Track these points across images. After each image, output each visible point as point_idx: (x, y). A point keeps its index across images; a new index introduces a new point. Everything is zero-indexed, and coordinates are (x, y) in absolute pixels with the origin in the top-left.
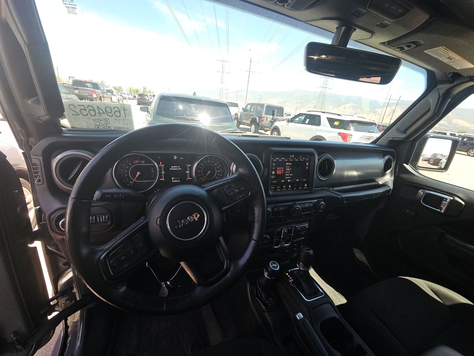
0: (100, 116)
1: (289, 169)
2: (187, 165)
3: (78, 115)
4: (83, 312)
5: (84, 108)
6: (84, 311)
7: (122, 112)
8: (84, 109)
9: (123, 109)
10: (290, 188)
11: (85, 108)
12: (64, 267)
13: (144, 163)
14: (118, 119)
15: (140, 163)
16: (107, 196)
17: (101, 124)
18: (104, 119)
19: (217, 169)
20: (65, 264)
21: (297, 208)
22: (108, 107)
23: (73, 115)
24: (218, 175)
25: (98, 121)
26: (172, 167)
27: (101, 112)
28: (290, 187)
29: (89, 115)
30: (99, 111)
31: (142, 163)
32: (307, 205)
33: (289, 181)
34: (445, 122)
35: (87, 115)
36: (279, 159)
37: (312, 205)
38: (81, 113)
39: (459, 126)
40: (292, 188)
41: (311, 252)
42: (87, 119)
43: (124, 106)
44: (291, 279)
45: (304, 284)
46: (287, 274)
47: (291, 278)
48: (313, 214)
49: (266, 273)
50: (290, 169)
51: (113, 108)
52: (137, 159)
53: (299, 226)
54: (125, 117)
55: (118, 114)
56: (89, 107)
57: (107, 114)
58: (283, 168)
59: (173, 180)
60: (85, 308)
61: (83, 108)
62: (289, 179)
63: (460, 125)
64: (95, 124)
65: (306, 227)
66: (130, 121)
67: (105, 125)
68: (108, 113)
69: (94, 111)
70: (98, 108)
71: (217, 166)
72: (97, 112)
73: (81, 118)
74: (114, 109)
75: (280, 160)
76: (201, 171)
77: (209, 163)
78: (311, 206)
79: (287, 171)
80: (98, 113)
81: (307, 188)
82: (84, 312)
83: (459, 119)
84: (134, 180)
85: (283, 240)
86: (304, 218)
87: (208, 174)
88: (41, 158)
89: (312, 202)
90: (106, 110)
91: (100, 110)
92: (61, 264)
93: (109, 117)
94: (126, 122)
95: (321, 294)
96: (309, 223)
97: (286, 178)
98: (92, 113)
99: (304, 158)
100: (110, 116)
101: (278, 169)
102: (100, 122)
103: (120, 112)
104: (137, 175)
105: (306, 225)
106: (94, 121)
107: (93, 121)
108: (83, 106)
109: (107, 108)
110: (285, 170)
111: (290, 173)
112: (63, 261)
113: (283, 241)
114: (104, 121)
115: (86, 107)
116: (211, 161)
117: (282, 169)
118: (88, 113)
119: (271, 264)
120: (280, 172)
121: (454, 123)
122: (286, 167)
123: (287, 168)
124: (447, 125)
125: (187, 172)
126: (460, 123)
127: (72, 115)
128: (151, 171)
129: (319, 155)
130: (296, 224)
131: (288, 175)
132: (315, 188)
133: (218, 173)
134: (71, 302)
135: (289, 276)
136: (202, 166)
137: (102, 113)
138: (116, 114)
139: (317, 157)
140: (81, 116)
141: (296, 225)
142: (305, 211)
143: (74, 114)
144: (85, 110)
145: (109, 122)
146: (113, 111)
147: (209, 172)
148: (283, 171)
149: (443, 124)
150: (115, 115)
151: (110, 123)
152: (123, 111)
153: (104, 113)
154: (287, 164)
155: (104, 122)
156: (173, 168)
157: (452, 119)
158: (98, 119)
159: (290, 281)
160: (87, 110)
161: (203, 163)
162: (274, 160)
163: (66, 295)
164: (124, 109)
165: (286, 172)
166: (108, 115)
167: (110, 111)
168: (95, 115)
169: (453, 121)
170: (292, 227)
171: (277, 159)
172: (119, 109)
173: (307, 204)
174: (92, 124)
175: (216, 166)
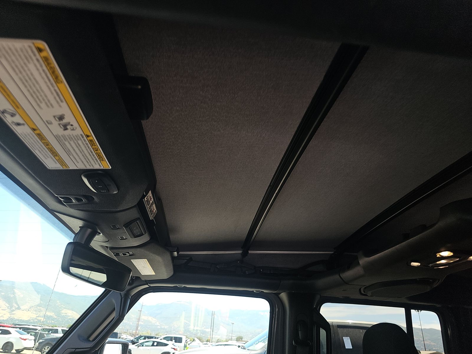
34: (53, 313)
39: (68, 318)
63: (70, 317)
83: (68, 309)
121: (63, 315)
124: (56, 317)
126: (69, 315)
149: (51, 316)
157: (61, 309)
169: (63, 311)
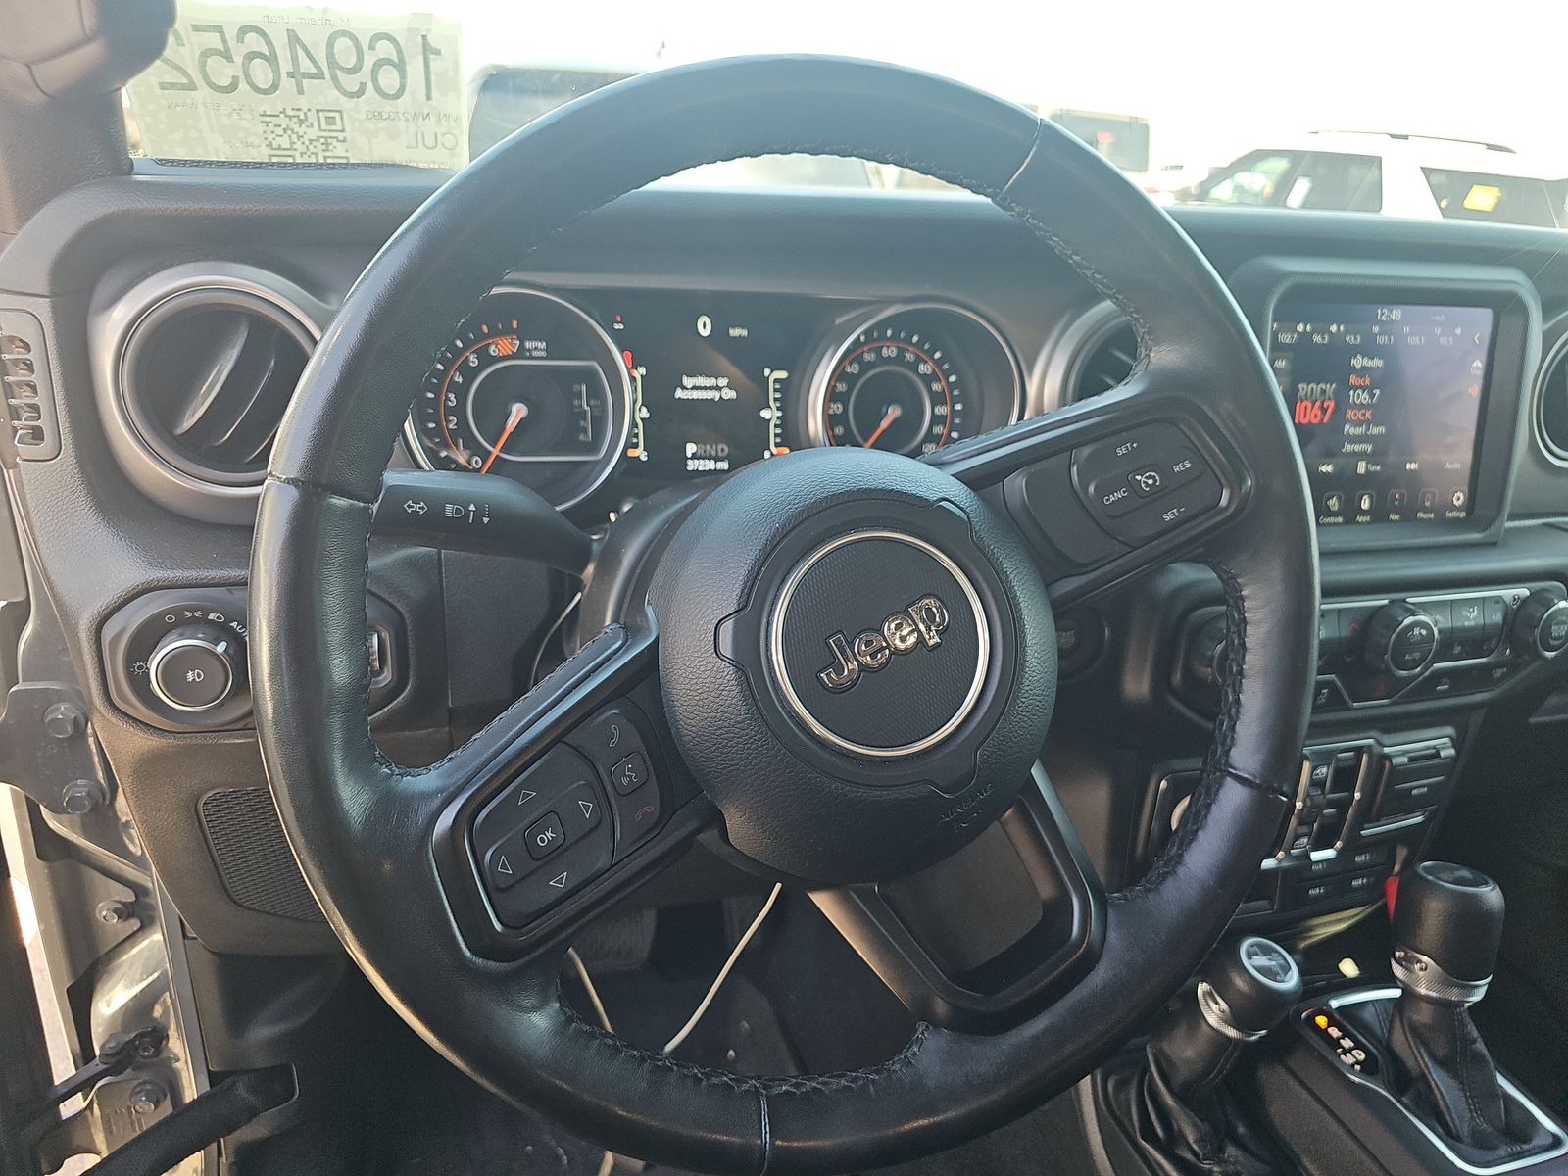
0: (301, 92)
1: (1364, 398)
2: (767, 372)
3: (191, 87)
4: (218, 1162)
5: (221, 47)
6: (220, 1154)
7: (415, 68)
8: (218, 53)
9: (421, 48)
10: (1364, 513)
11: (225, 41)
12: (121, 925)
13: (543, 354)
14: (387, 108)
15: (521, 353)
16: (410, 506)
17: (298, 145)
18: (318, 111)
19: (937, 399)
20: (125, 912)
21: (1417, 631)
22: (345, 34)
23: (163, 86)
24: (938, 430)
25: (283, 121)
26: (688, 382)
27: (306, 65)
28: (1365, 504)
29: (243, 86)
30: (295, 59)
31: (534, 353)
32: (1471, 618)
33: (1362, 468)
35: (233, 87)
36: (1314, 332)
37: (1497, 618)
38: (205, 76)
40: (1378, 515)
41: (1492, 895)
42: (230, 115)
43: (429, 31)
44: (1350, 1050)
45: (1439, 1079)
46: (1322, 1021)
47: (1347, 1043)
48: (1498, 673)
49: (1214, 1006)
50: (1372, 396)
51: (371, 41)
52: (507, 332)
53: (1401, 749)
54: (429, 98)
55: (389, 79)
56: (251, 37)
57: (334, 78)
58: (1330, 388)
59: (694, 456)
60: (228, 1143)
61: (214, 40)
62: (1363, 455)
64: (270, 145)
65: (1442, 754)
66: (452, 123)
67: (320, 147)
68: (338, 72)
69: (272, 59)
70: (294, 39)
71: (933, 377)
72: (285, 66)
73: (205, 105)
74: (372, 48)
75: (1317, 339)
76: (845, 408)
77: (888, 360)
78: (1494, 626)
79: (1355, 406)
80: (291, 75)
81: (1463, 515)
82: (223, 1160)
84: (495, 451)
85: (1301, 823)
86: (1444, 695)
87: (884, 424)
88: (43, 308)
89: (1498, 600)
90: (330, 55)
91: (301, 53)
92: (103, 912)
93: (344, 99)
94: (429, 127)
95: (1550, 1140)
96: (1457, 729)
97: (1348, 448)
98: (261, 73)
99: (1459, 331)
100: (351, 95)
101: (1302, 393)
102: (296, 128)
103: (400, 66)
104: (512, 423)
105: (1440, 741)
106: (267, 123)
107: (261, 128)
108: (219, 29)
109: (342, 44)
110: (1342, 404)
111: (1368, 423)
112: (117, 898)
113: (1305, 829)
114: (316, 124)
115: (231, 34)
116: (901, 352)
117: (1323, 392)
118: (241, 75)
119: (1249, 957)
120: (1317, 410)
122: (1353, 379)
123: (1356, 388)
125: (766, 414)
127: (158, 91)
128: (576, 402)
129: (1547, 311)
130: (1386, 731)
131: (1359, 431)
132: (1513, 517)
133: (936, 420)
134: (157, 1104)
135: (1334, 1032)
136: (851, 380)
137: (311, 76)
138: (383, 82)
139: (1537, 328)
140: (203, 92)
141: (1386, 739)
142: (1457, 649)
143: (168, 79)
144: (227, 56)
145: (343, 131)
146: (369, 61)
147: (893, 412)
148: (1332, 404)
150: (378, 89)
151: (348, 135)
152: (421, 58)
153: (320, 76)
154: (1358, 362)
155: (313, 133)
156: (694, 388)
158: (290, 112)
159: (1348, 1059)
160: (235, 58)
161: (859, 359)
162: (1285, 338)
163: (129, 1070)
164: (428, 50)
165: (1349, 414)
166: (339, 87)
167: (352, 62)
168: (275, 87)
170: (1359, 750)
171: (1300, 328)
172: (399, 51)
173: (1476, 609)
174: (256, 141)
175: (928, 380)
